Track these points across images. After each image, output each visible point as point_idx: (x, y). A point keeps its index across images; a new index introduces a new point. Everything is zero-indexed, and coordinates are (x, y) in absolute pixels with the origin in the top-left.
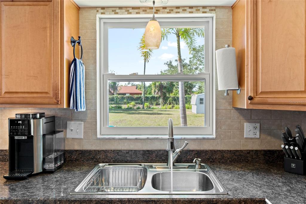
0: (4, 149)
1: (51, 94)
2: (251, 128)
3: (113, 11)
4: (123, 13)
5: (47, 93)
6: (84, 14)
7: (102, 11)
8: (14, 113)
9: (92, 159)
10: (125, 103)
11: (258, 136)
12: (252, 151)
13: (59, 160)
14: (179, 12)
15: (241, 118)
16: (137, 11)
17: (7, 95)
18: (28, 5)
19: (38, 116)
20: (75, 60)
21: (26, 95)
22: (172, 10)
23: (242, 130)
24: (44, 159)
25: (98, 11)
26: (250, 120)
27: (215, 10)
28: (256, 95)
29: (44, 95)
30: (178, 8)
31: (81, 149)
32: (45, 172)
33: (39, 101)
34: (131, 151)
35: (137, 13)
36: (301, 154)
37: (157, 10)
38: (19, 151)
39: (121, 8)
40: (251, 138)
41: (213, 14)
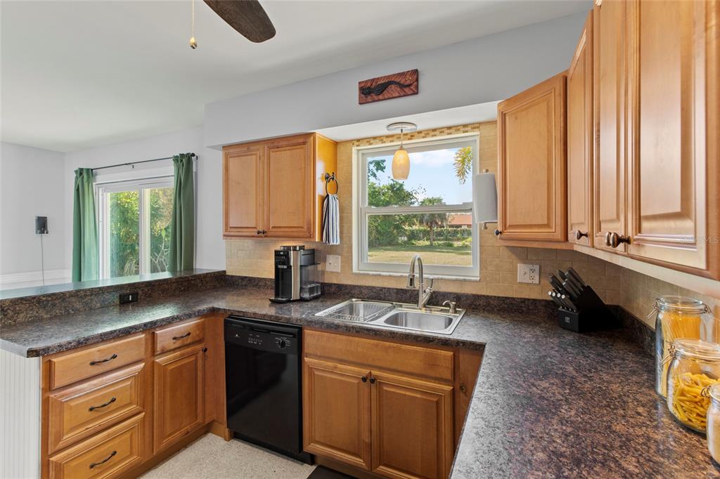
0: (270, 277)
1: (305, 229)
2: (527, 270)
3: (367, 142)
4: (376, 143)
5: (302, 227)
6: (341, 149)
7: (357, 143)
8: (279, 246)
9: (348, 294)
10: (458, 240)
11: (537, 281)
12: (528, 299)
13: (315, 290)
14: (435, 135)
15: (514, 257)
16: (390, 139)
17: (274, 230)
18: (289, 150)
19: (298, 248)
20: (328, 195)
21: (287, 230)
22: (428, 134)
23: (514, 272)
24: (301, 288)
25: (353, 144)
26: (525, 260)
27: (478, 127)
28: (505, 229)
29: (300, 229)
30: (434, 130)
31: (337, 283)
32: (302, 300)
33: (296, 234)
34: (385, 288)
35: (391, 141)
36: (575, 304)
37: (411, 136)
38: (282, 279)
39: (375, 138)
40: (528, 284)
41: (476, 133)
